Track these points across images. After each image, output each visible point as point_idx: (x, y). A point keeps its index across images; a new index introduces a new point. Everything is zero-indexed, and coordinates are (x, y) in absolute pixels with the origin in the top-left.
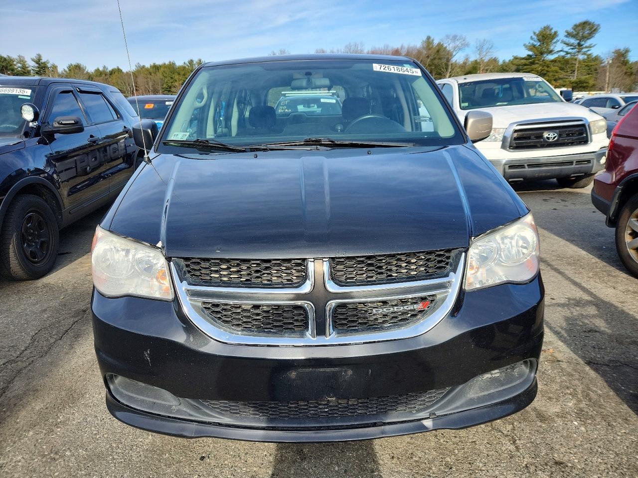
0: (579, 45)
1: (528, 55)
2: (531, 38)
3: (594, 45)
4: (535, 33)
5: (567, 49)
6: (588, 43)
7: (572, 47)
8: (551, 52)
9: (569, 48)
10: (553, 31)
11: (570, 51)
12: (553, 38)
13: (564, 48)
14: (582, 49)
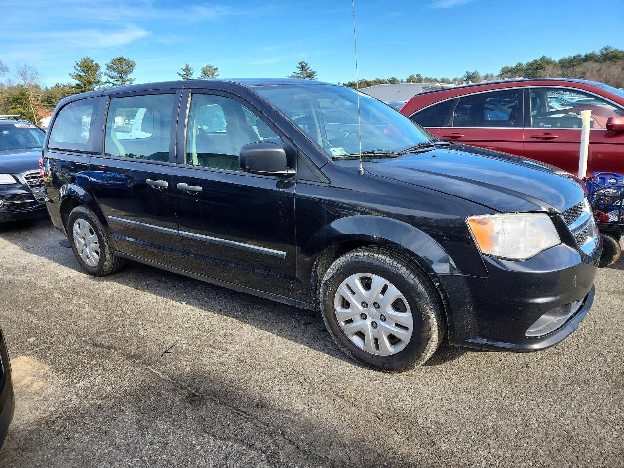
0: (121, 77)
1: (77, 84)
2: (75, 68)
3: (134, 79)
4: (77, 64)
5: (112, 81)
6: (129, 76)
7: (116, 80)
8: (98, 82)
9: (114, 80)
10: (94, 63)
11: (115, 83)
12: (96, 71)
13: (109, 79)
14: (126, 81)
